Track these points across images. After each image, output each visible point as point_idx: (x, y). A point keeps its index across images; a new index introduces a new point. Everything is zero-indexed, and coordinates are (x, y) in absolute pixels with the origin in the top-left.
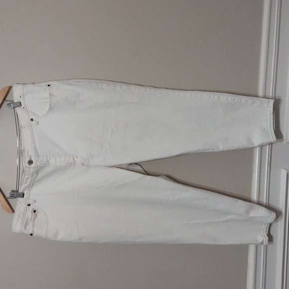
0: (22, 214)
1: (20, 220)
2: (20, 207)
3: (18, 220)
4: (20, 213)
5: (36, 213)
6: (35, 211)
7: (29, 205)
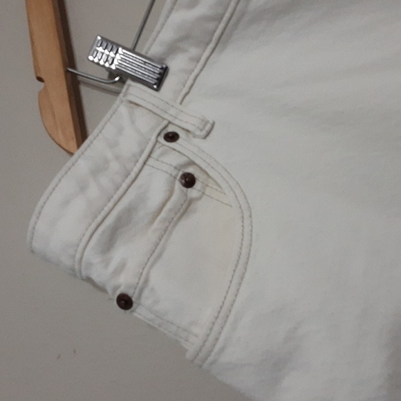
0: (115, 166)
1: (93, 191)
2: (120, 130)
3: (83, 188)
4: (109, 155)
5: (193, 192)
6: (189, 181)
7: (172, 137)
